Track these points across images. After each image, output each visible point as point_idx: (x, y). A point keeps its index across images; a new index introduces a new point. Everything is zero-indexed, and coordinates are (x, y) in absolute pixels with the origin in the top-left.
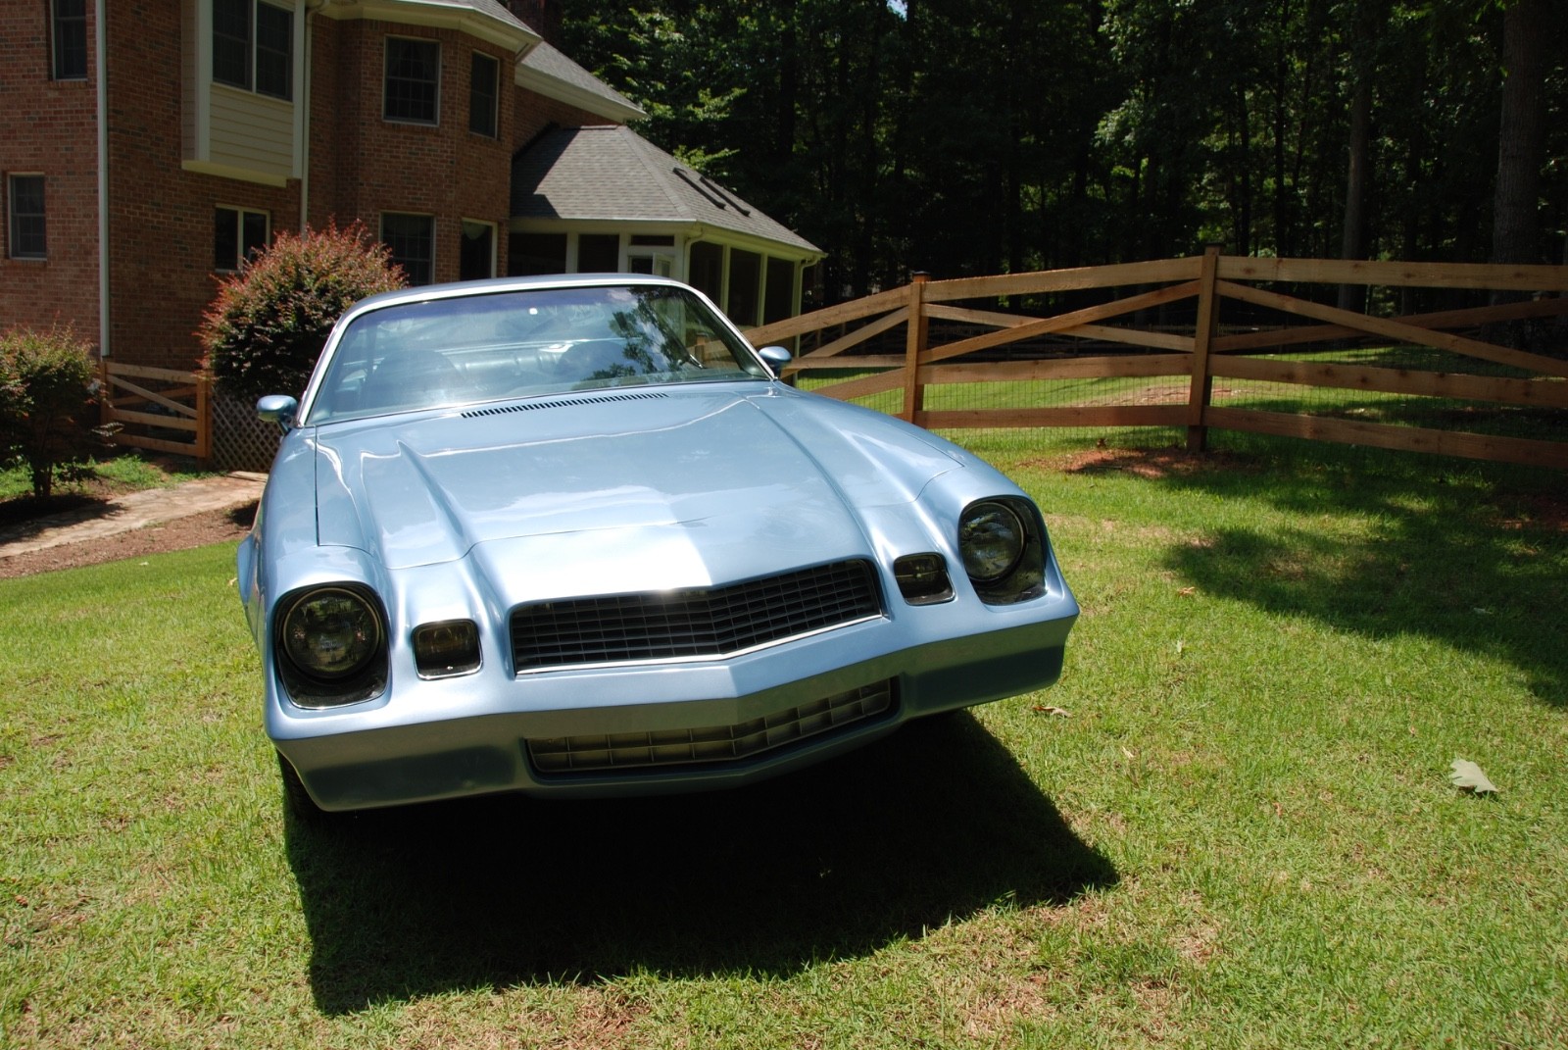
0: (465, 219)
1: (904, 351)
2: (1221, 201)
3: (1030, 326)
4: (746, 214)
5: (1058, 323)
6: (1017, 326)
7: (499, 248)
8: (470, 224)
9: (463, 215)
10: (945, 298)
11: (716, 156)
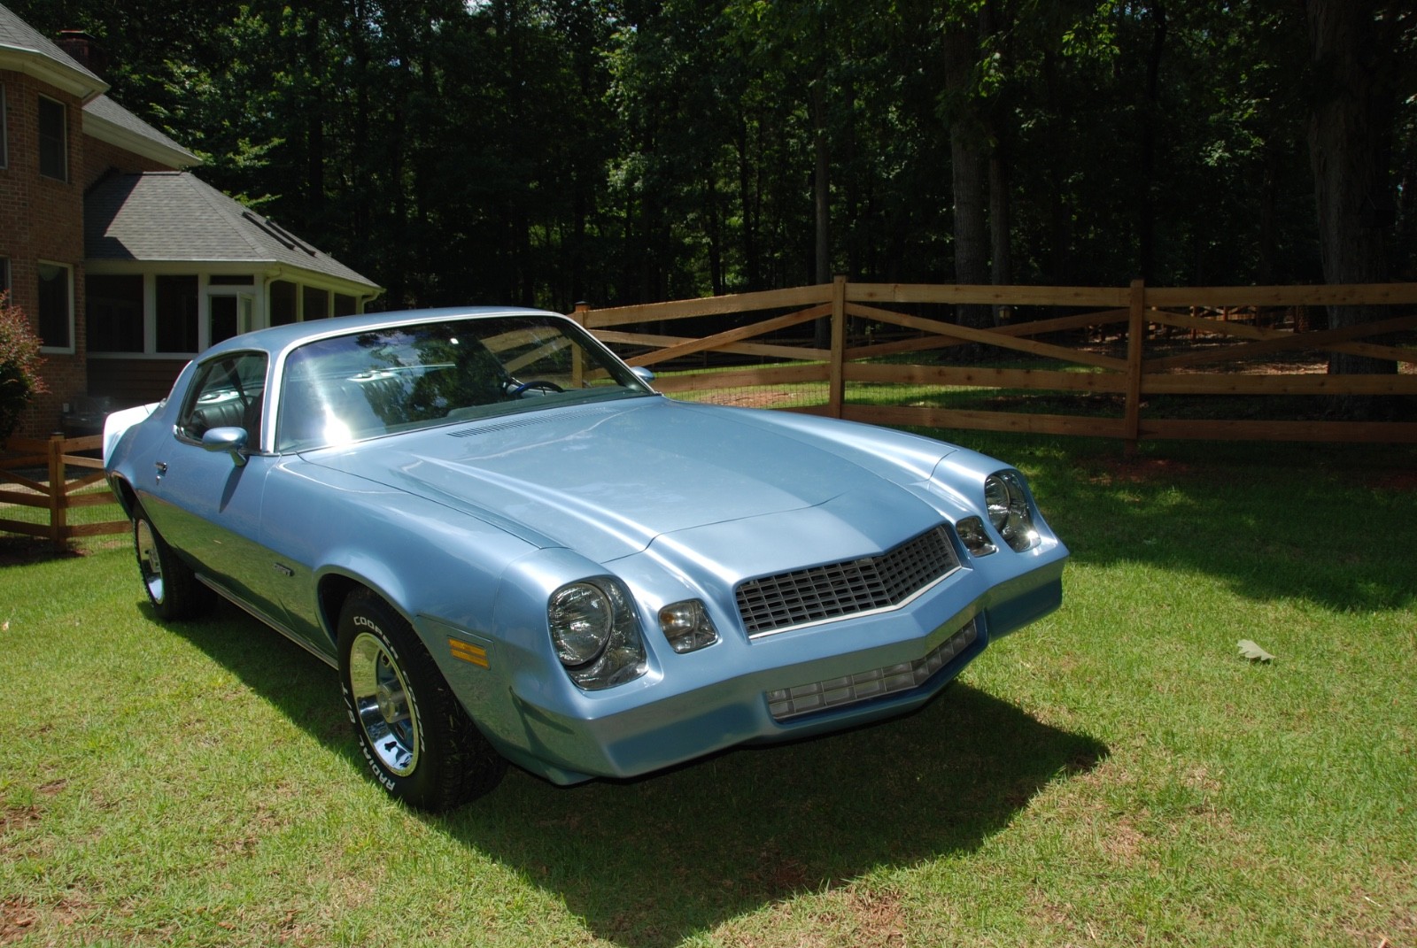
0: (41, 261)
2: (703, 237)
3: (687, 345)
4: (312, 254)
5: (711, 342)
6: (674, 346)
7: (76, 289)
8: (45, 265)
9: (39, 257)
11: (260, 200)
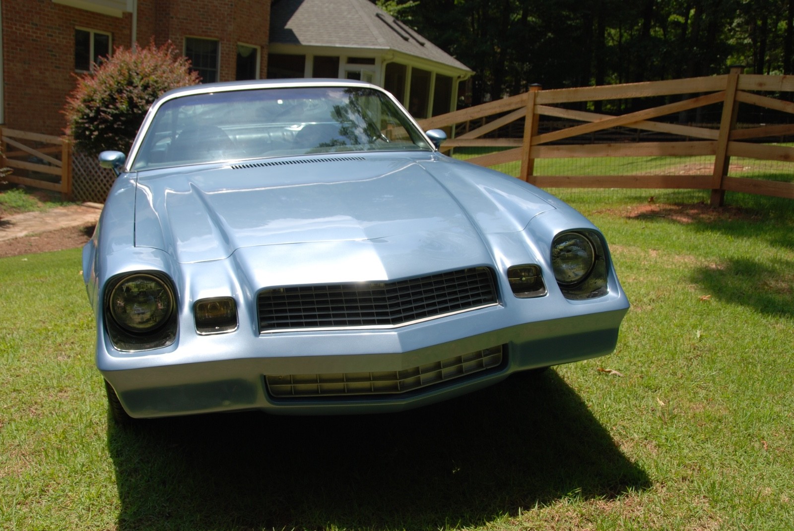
0: (240, 43)
1: (522, 137)
2: (745, 38)
3: (607, 121)
4: (422, 45)
5: (626, 120)
6: (597, 121)
7: (261, 63)
8: (242, 47)
9: (239, 40)
10: (551, 102)
11: (405, 6)
